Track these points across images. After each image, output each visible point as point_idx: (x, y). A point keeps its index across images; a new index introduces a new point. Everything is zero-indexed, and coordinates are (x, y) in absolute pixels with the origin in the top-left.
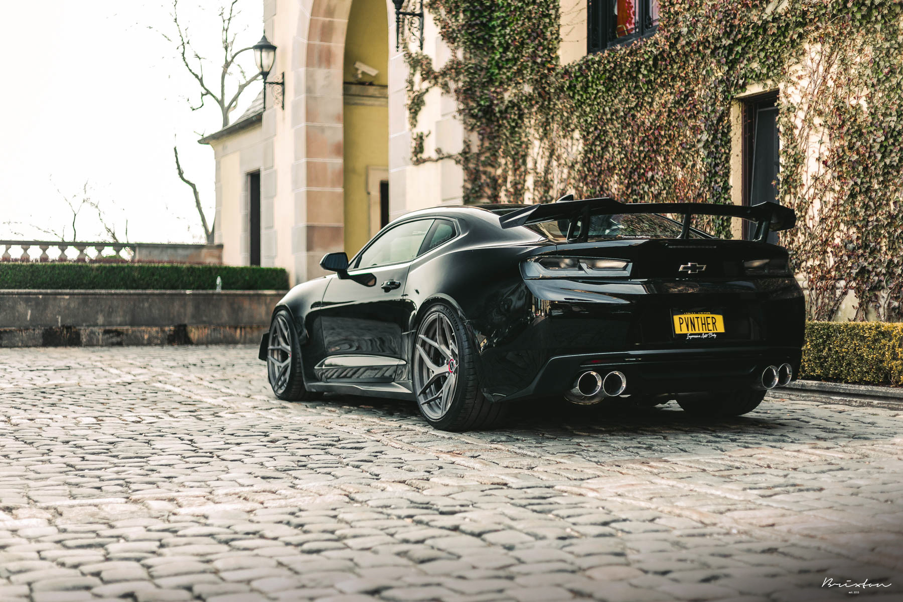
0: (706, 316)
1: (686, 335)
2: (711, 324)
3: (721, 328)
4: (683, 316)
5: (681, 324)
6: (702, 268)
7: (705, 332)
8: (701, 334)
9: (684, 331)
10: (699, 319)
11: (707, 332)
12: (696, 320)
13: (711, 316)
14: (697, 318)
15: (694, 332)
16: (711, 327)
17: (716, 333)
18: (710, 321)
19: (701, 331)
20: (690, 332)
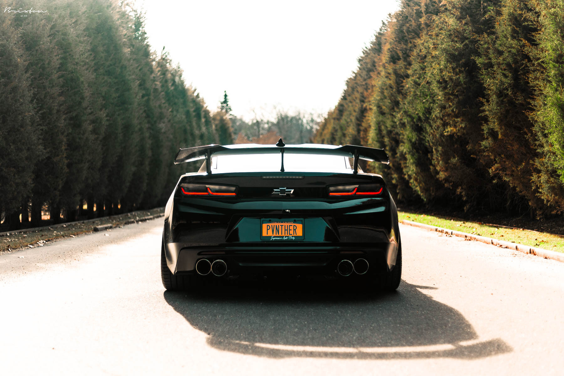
0: (289, 224)
1: (270, 237)
2: (293, 230)
3: (299, 233)
4: (270, 224)
5: (268, 230)
6: (290, 191)
7: (286, 235)
8: (283, 237)
9: (270, 234)
10: (283, 227)
11: (288, 235)
12: (280, 227)
13: (293, 224)
14: (282, 226)
15: (277, 235)
16: (292, 232)
17: (295, 237)
18: (292, 228)
19: (283, 235)
20: (275, 235)
